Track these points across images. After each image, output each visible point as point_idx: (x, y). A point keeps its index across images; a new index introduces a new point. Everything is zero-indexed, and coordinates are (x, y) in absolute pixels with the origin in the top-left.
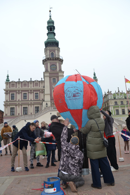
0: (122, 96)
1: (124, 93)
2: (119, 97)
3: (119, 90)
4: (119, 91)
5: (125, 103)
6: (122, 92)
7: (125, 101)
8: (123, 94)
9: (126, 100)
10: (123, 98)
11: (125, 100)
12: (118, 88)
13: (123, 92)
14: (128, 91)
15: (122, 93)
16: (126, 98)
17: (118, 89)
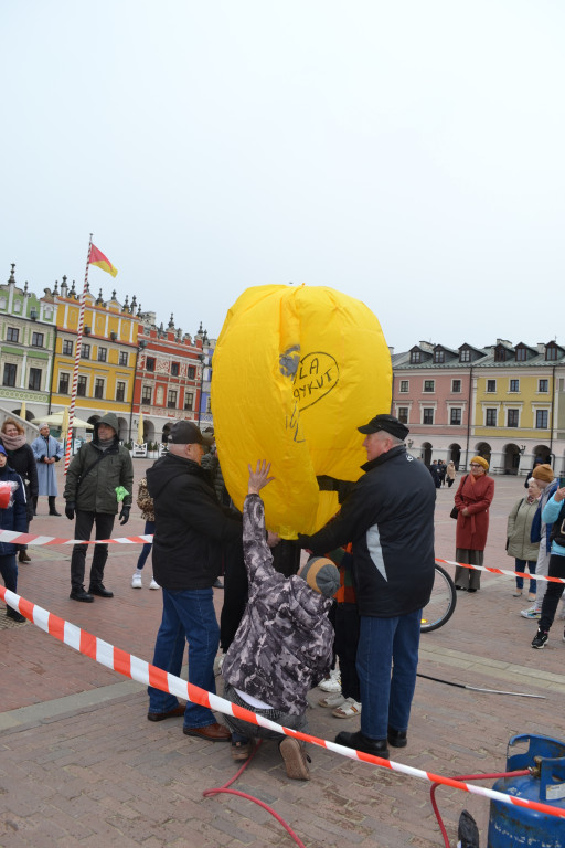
0: (22, 307)
1: (32, 296)
2: (7, 306)
3: (12, 277)
4: (11, 281)
5: (26, 338)
6: (26, 288)
7: (27, 331)
8: (26, 300)
9: (36, 329)
10: (24, 316)
11: (28, 325)
12: (13, 265)
13: (28, 291)
14: (52, 290)
15: (23, 294)
16: (33, 319)
17: (13, 272)
